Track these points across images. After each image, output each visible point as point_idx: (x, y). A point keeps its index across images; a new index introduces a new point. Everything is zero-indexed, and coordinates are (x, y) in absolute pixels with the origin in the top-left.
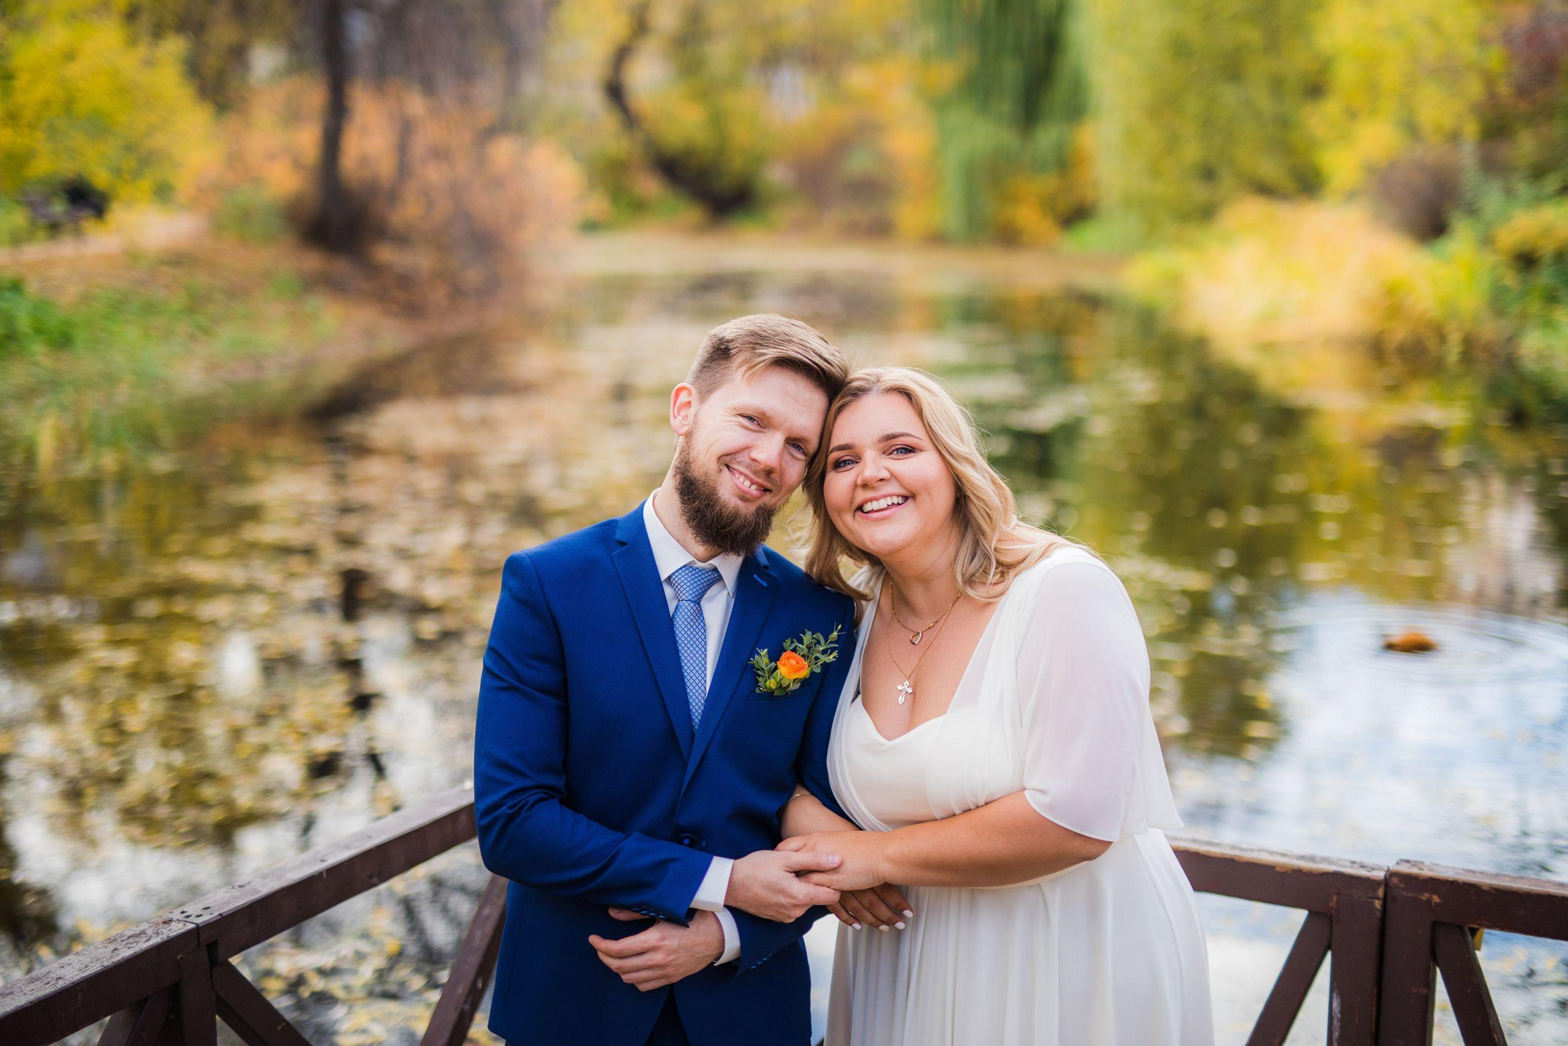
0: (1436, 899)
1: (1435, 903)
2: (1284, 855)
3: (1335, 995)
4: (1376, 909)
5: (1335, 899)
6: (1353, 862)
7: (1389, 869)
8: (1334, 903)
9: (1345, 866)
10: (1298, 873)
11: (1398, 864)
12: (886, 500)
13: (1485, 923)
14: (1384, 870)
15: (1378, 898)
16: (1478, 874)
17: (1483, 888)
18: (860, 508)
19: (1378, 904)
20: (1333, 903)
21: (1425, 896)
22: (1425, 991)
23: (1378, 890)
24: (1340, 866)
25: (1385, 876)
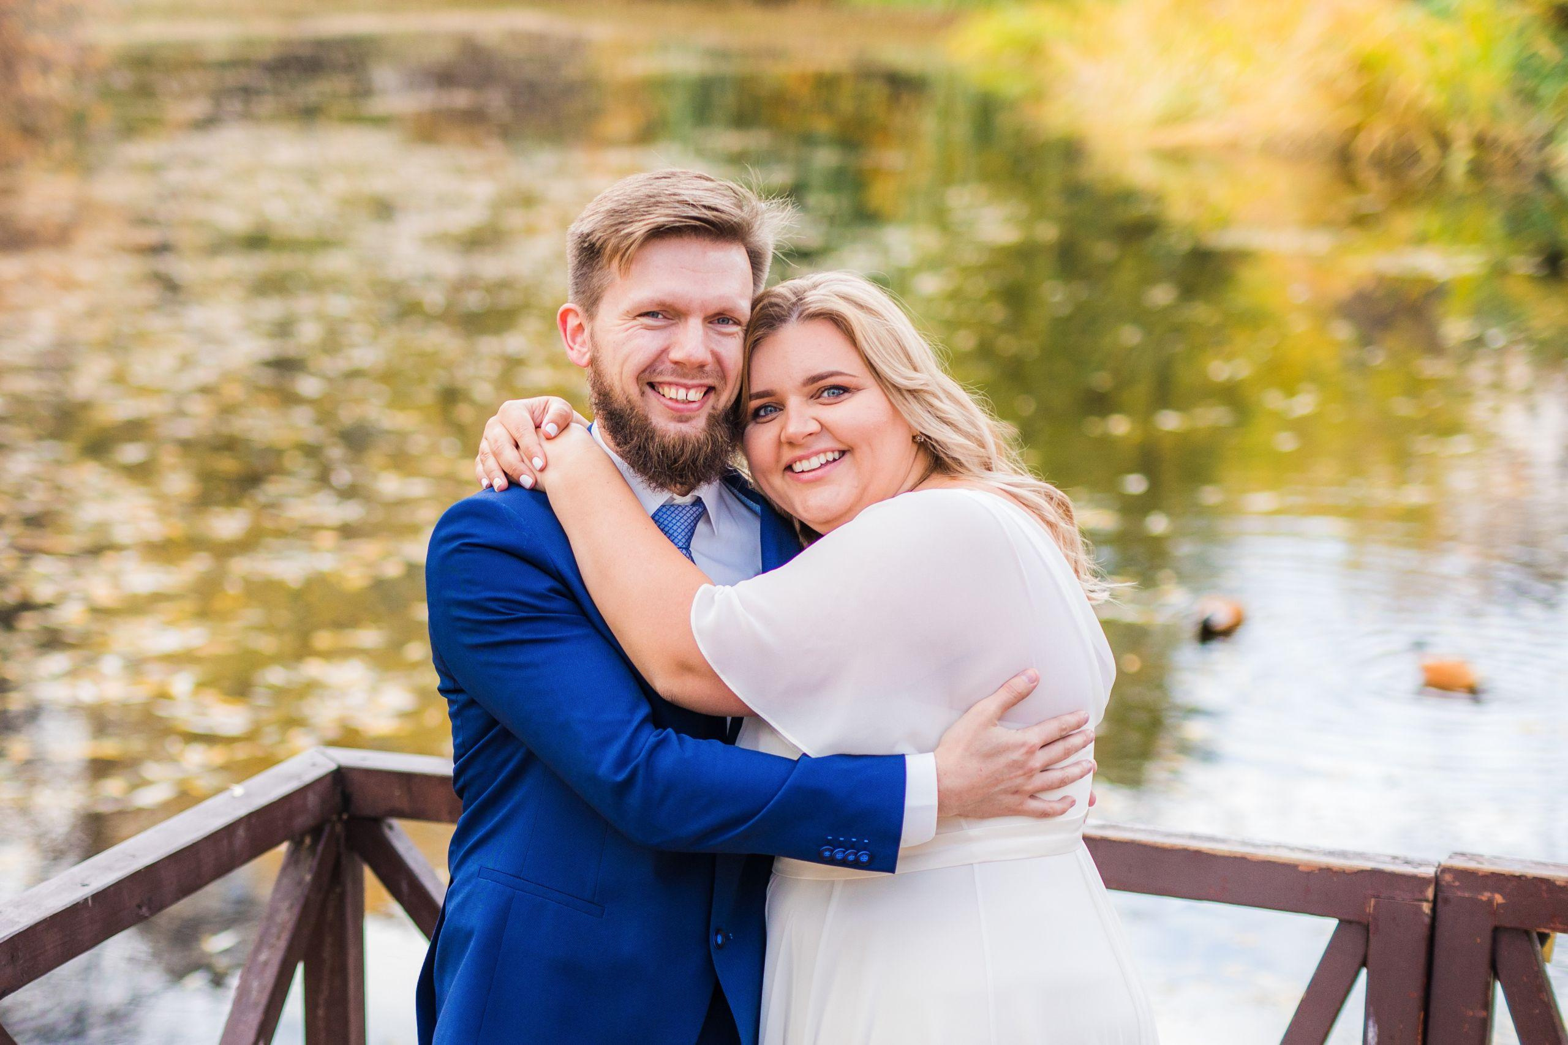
0: (1499, 899)
1: (1497, 904)
2: (1308, 851)
3: (1371, 1023)
4: (1424, 913)
5: (1373, 902)
6: (1395, 858)
7: (1439, 865)
8: (1372, 909)
9: (1384, 863)
10: (1327, 872)
11: (1450, 857)
12: (819, 458)
13: (1558, 925)
14: (1434, 865)
15: (1427, 901)
16: (1551, 867)
17: (1558, 883)
18: (789, 468)
19: (1426, 908)
20: (1370, 907)
21: (1485, 896)
22: (1483, 1014)
23: (1427, 889)
24: (1378, 862)
25: (1436, 873)
